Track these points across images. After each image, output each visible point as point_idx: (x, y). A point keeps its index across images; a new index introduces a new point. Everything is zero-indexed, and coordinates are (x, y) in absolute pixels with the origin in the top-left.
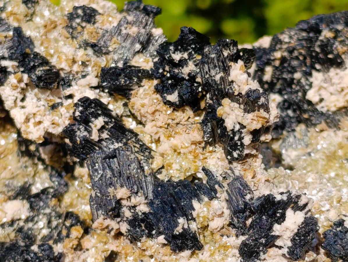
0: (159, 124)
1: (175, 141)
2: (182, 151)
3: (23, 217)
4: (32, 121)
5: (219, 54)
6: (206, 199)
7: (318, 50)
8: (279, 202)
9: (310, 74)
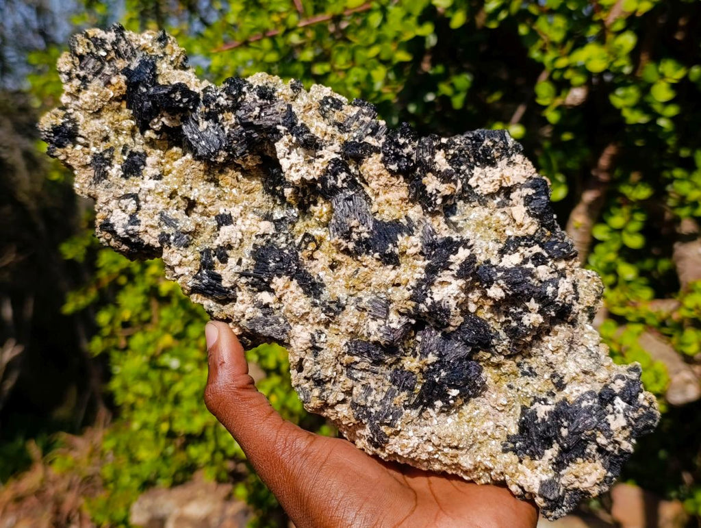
0: (381, 183)
1: (389, 196)
2: (393, 203)
3: (271, 233)
4: (294, 168)
5: (431, 143)
6: (406, 235)
7: (480, 152)
8: (456, 242)
9: (473, 168)
